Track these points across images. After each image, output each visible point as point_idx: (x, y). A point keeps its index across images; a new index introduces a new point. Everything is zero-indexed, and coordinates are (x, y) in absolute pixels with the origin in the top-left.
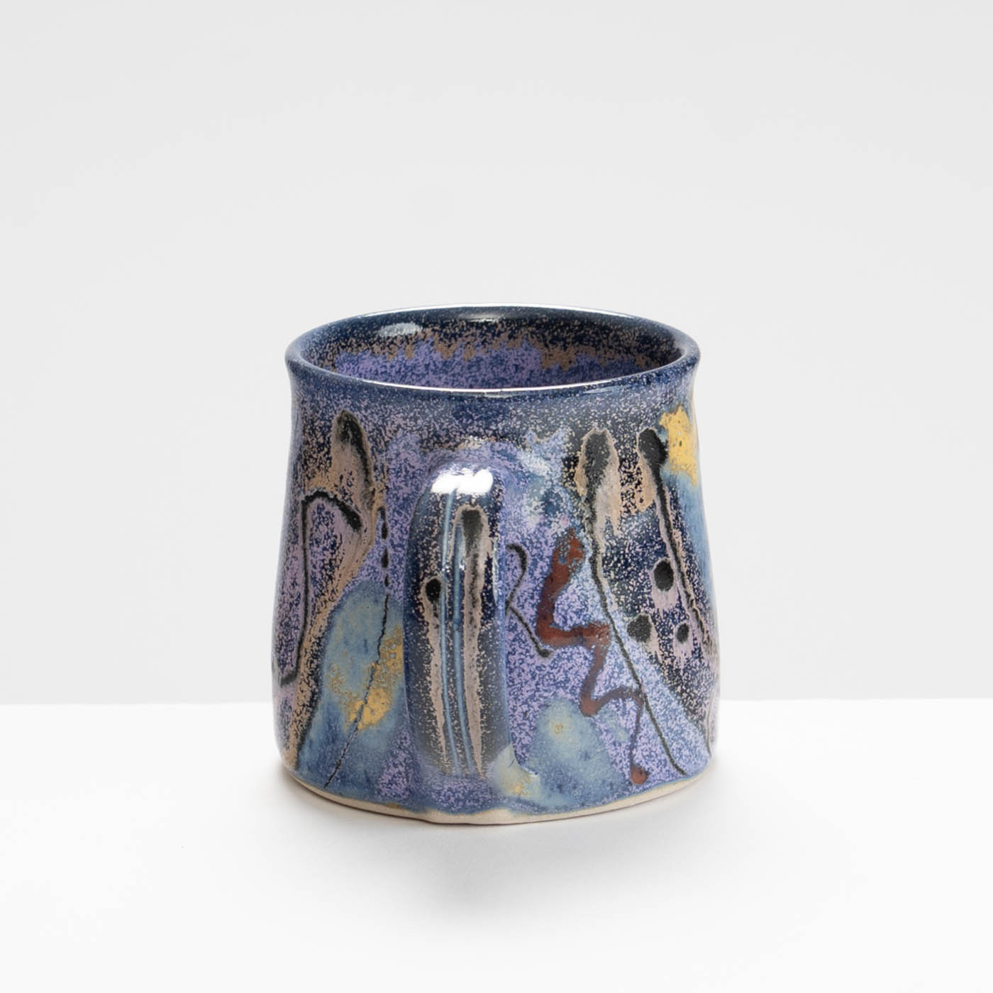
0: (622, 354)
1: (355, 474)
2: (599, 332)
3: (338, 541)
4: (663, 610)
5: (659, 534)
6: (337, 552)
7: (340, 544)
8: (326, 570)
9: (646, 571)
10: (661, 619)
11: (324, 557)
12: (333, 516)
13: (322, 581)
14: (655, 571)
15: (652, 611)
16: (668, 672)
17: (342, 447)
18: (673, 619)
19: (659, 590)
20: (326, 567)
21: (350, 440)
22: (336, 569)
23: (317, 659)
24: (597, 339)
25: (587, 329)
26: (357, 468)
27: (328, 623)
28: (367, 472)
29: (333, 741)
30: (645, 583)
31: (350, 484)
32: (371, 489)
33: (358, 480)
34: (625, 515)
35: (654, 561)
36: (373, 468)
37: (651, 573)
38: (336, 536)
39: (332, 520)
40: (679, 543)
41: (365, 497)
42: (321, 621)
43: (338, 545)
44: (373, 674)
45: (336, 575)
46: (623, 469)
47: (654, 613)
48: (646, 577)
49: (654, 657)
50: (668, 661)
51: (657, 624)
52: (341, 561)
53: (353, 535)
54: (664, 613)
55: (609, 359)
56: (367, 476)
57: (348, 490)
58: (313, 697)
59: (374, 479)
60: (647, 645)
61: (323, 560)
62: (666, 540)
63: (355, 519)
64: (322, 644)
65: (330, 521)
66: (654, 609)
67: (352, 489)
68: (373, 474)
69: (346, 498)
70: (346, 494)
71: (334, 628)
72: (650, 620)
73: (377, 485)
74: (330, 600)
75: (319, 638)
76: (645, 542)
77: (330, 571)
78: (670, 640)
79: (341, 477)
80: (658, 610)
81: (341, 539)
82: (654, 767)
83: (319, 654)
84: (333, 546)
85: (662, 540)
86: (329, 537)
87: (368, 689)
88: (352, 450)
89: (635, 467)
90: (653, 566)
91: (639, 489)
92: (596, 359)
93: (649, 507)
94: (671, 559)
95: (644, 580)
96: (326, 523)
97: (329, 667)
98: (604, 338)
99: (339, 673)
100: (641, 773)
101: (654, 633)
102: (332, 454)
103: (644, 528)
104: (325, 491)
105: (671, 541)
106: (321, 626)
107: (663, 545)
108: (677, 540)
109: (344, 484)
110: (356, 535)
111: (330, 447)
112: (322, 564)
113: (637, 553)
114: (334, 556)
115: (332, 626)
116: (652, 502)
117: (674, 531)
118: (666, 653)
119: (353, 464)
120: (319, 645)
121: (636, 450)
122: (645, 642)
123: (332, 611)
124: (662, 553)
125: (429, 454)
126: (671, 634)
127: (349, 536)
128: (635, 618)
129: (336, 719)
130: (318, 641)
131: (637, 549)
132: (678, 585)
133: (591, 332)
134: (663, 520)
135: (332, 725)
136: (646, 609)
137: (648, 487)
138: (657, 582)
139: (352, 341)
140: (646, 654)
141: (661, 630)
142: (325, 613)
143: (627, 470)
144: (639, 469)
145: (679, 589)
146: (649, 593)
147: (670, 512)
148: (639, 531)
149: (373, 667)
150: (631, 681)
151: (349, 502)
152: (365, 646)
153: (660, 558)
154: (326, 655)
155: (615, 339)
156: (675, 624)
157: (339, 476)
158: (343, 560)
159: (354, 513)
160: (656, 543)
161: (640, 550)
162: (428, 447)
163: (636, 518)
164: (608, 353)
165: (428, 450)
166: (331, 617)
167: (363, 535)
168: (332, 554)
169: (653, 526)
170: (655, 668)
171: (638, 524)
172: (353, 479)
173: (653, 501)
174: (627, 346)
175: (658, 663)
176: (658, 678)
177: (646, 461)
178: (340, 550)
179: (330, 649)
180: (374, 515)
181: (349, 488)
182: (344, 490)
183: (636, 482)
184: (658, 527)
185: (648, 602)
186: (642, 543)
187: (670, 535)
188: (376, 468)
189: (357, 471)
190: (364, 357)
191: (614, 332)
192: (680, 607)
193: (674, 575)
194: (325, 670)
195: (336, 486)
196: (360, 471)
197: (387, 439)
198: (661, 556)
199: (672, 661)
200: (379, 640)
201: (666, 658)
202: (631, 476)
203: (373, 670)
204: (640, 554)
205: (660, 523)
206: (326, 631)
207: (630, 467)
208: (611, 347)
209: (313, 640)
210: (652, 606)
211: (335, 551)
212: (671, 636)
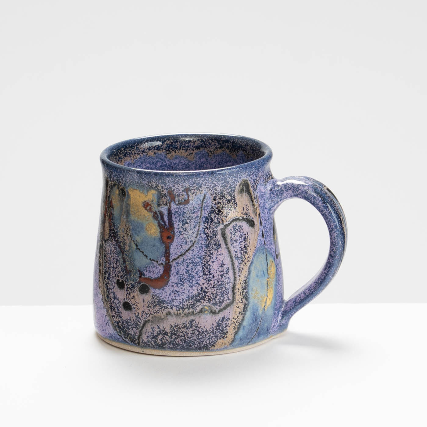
0: (140, 154)
1: (249, 205)
2: (131, 149)
3: (247, 235)
6: (247, 240)
7: (248, 237)
8: (243, 251)
11: (241, 246)
12: (242, 226)
13: (242, 256)
17: (241, 196)
20: (243, 249)
21: (244, 191)
22: (248, 248)
23: (245, 289)
24: (131, 152)
25: (127, 150)
26: (249, 201)
27: (248, 272)
28: (252, 201)
29: (256, 320)
31: (247, 209)
32: (255, 208)
33: (250, 206)
36: (254, 199)
38: (245, 234)
39: (242, 228)
41: (254, 212)
42: (245, 273)
43: (247, 237)
44: (268, 283)
45: (249, 250)
52: (249, 243)
53: (252, 230)
55: (135, 159)
56: (253, 203)
57: (248, 212)
58: (245, 307)
59: (255, 203)
61: (241, 247)
63: (252, 223)
64: (247, 282)
65: (241, 229)
67: (249, 211)
68: (255, 201)
69: (247, 216)
70: (247, 214)
71: (251, 273)
73: (256, 205)
74: (247, 262)
75: (245, 281)
77: (245, 250)
79: (243, 209)
81: (248, 234)
83: (246, 287)
84: (244, 239)
86: (242, 236)
87: (267, 290)
88: (246, 195)
92: (130, 161)
96: (239, 231)
97: (252, 290)
98: (133, 151)
99: (257, 290)
102: (237, 201)
104: (237, 218)
106: (245, 275)
109: (245, 210)
110: (253, 229)
111: (235, 198)
112: (241, 249)
114: (246, 243)
115: (250, 272)
119: (247, 201)
120: (245, 283)
123: (249, 266)
125: (267, 184)
127: (251, 231)
129: (257, 310)
130: (245, 282)
133: (128, 150)
135: (255, 314)
142: (246, 268)
149: (267, 281)
151: (249, 217)
152: (264, 273)
154: (250, 286)
155: (137, 149)
157: (242, 208)
158: (250, 242)
159: (252, 220)
162: (266, 181)
164: (134, 157)
165: (266, 183)
166: (249, 269)
167: (256, 228)
168: (245, 242)
172: (248, 207)
174: (142, 150)
178: (248, 239)
179: (251, 283)
180: (258, 218)
181: (248, 211)
182: (246, 213)
188: (255, 198)
189: (249, 203)
191: (136, 147)
194: (250, 292)
195: (242, 213)
196: (250, 202)
197: (257, 184)
200: (267, 268)
203: (268, 281)
206: (248, 276)
208: (135, 154)
209: (242, 282)
211: (246, 240)
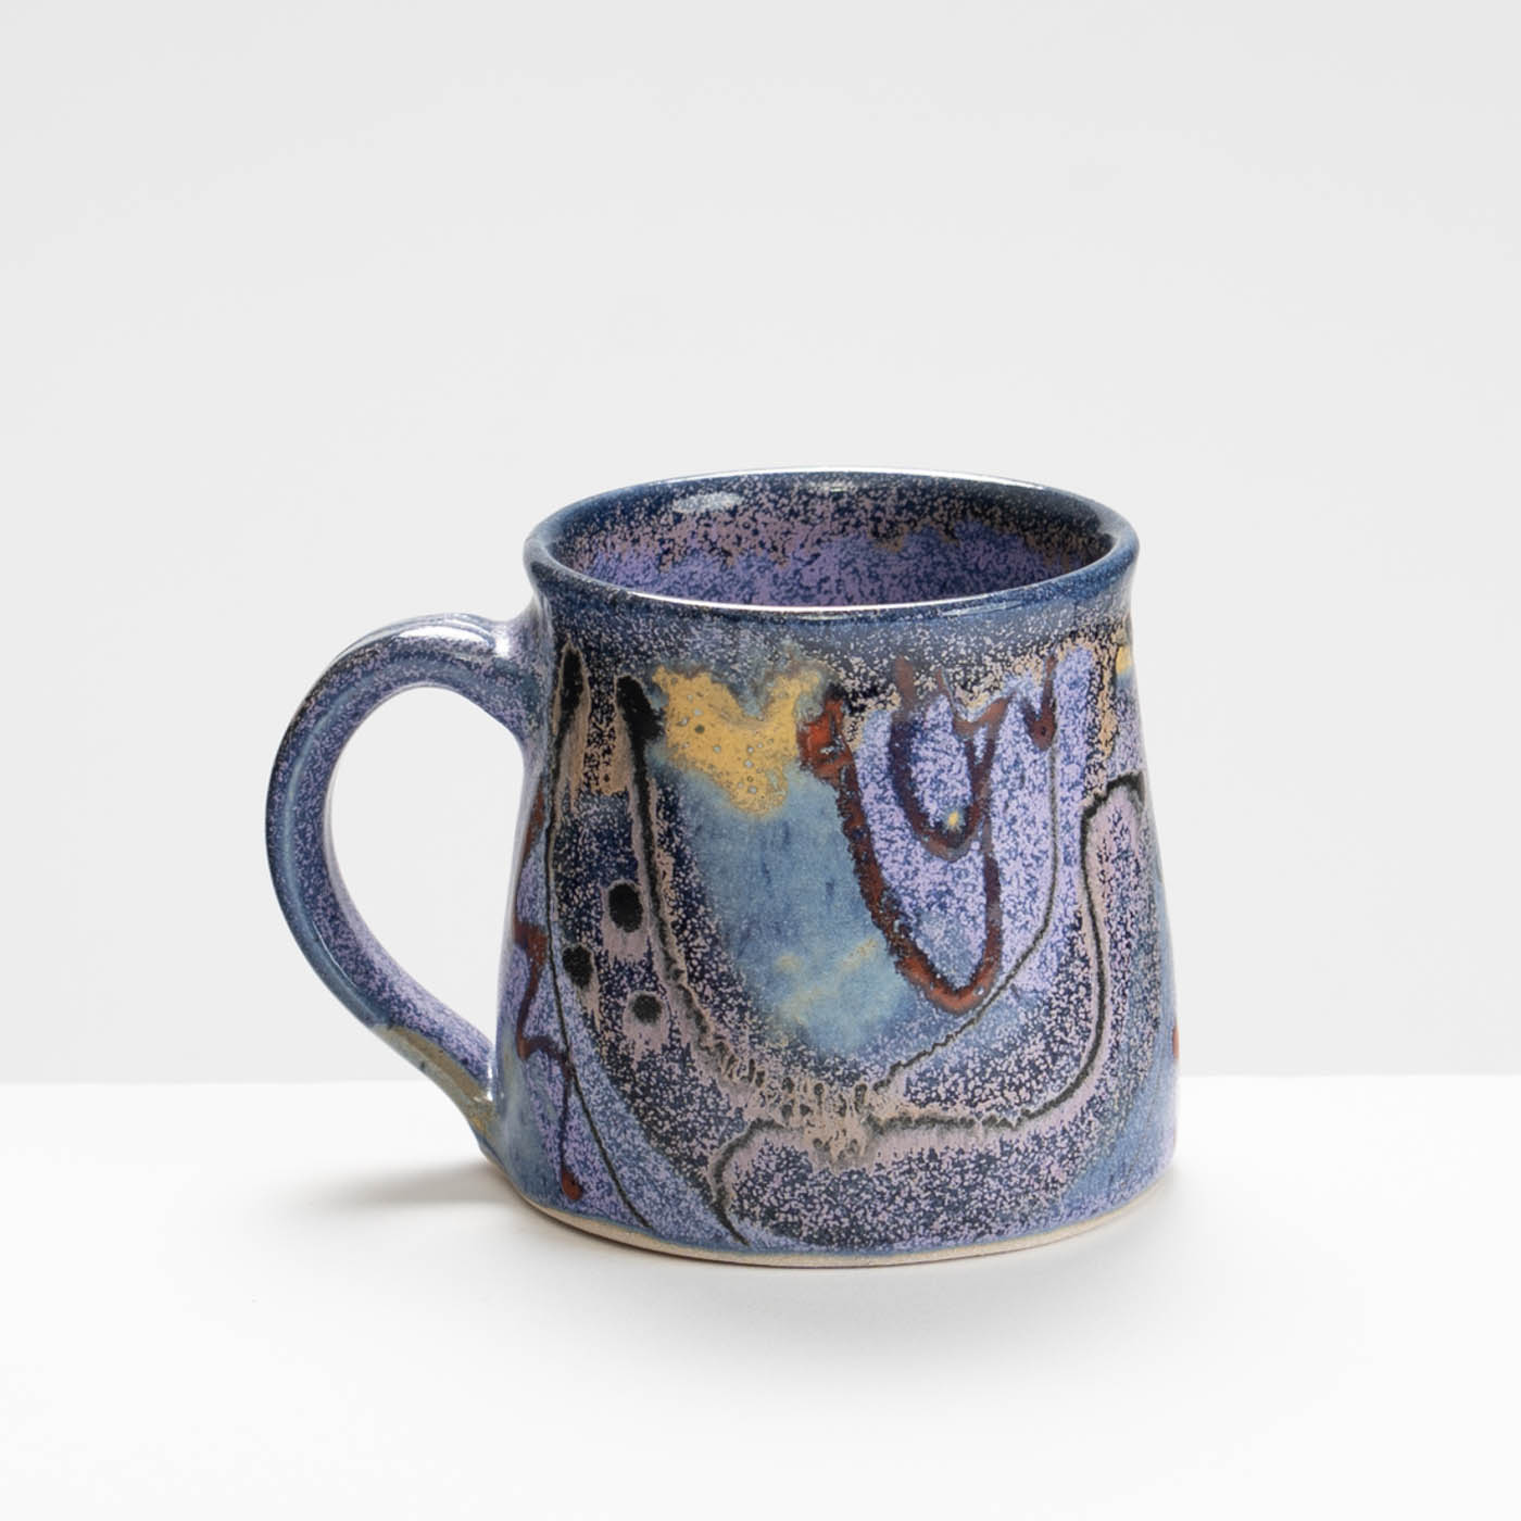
4: (616, 958)
5: (628, 842)
9: (598, 885)
10: (608, 967)
14: (611, 892)
15: (597, 949)
16: (608, 1052)
18: (630, 979)
19: (613, 924)
30: (594, 901)
34: (584, 789)
35: (613, 878)
37: (605, 892)
40: (665, 873)
46: (593, 719)
47: (600, 953)
48: (597, 895)
49: (589, 1017)
50: (609, 1035)
51: (602, 971)
54: (616, 962)
60: (584, 996)
62: (639, 856)
66: (600, 948)
72: (593, 961)
76: (605, 842)
78: (618, 1007)
80: (607, 952)
82: (593, 1187)
85: (632, 853)
89: (608, 725)
90: (609, 884)
91: (607, 758)
93: (617, 794)
94: (643, 887)
95: (594, 897)
100: (573, 1183)
101: (595, 984)
103: (605, 821)
105: (650, 863)
107: (633, 863)
108: (661, 869)
113: (592, 853)
116: (623, 790)
117: (658, 851)
118: (609, 1023)
121: (613, 701)
122: (582, 988)
124: (629, 872)
126: (621, 999)
128: (574, 946)
131: (593, 847)
132: (650, 933)
134: (640, 826)
136: (589, 941)
137: (619, 763)
138: (612, 910)
139: (996, 512)
140: (580, 1006)
141: (606, 983)
143: (597, 724)
144: (612, 730)
145: (652, 940)
146: (597, 920)
147: (654, 818)
148: (600, 822)
150: (559, 1035)
153: (622, 878)
156: (633, 988)
160: (622, 852)
161: (597, 851)
163: (596, 800)
169: (620, 826)
170: (590, 1034)
171: (598, 810)
173: (626, 788)
175: (595, 1031)
176: (592, 1052)
177: (624, 723)
183: (605, 747)
184: (629, 830)
185: (594, 932)
186: (601, 842)
187: (649, 855)
190: (1013, 544)
192: (649, 968)
193: (644, 915)
198: (625, 875)
199: (618, 1039)
201: (607, 1029)
202: (601, 735)
204: (596, 857)
205: (634, 826)
207: (601, 722)
210: (600, 942)
212: (621, 1001)
